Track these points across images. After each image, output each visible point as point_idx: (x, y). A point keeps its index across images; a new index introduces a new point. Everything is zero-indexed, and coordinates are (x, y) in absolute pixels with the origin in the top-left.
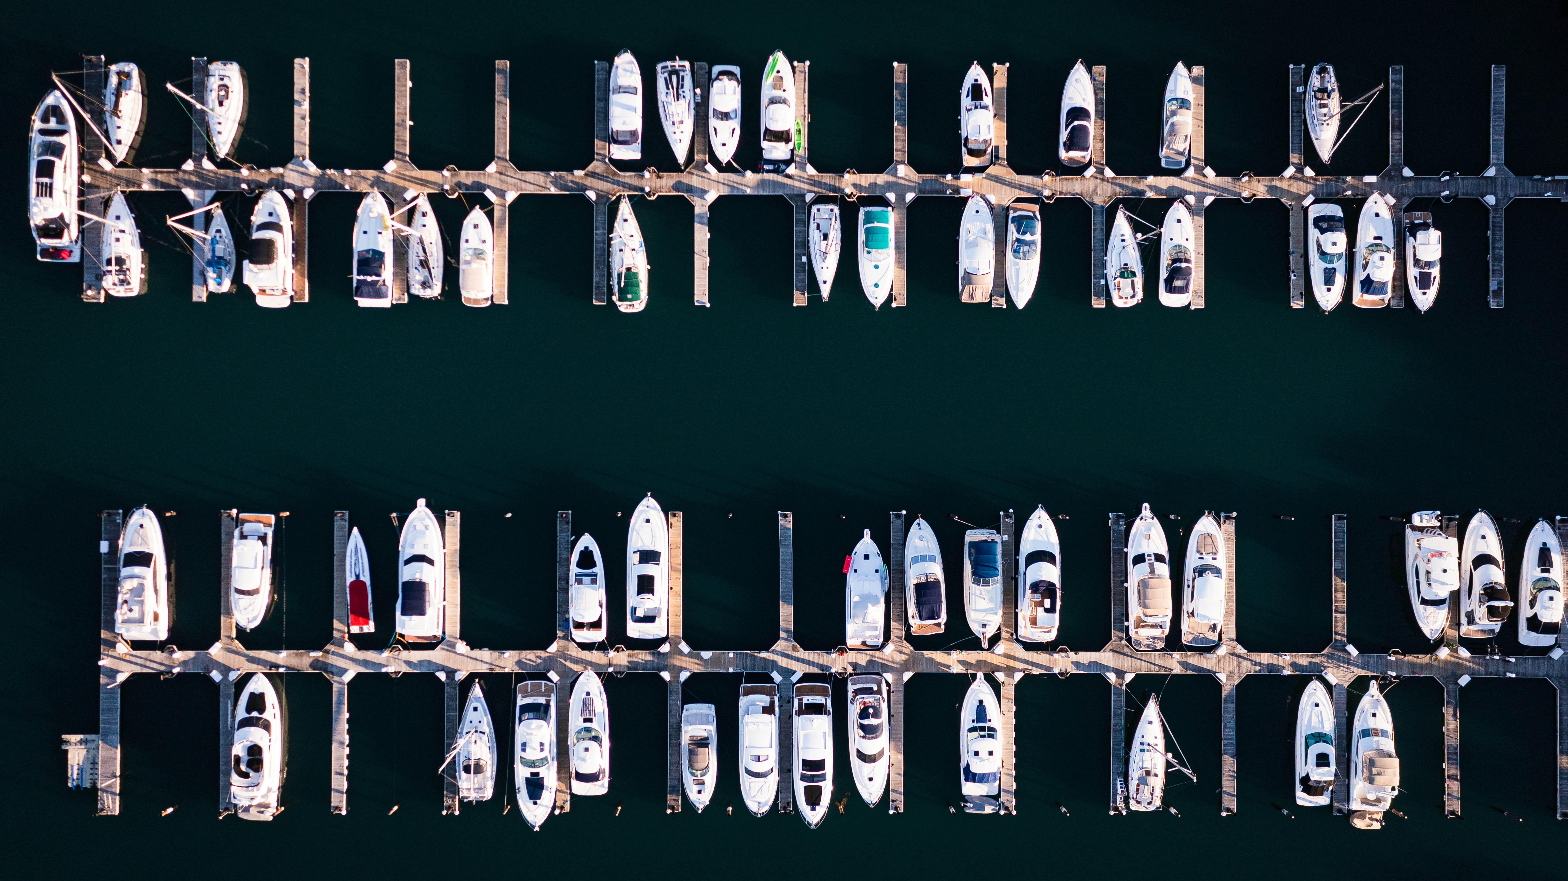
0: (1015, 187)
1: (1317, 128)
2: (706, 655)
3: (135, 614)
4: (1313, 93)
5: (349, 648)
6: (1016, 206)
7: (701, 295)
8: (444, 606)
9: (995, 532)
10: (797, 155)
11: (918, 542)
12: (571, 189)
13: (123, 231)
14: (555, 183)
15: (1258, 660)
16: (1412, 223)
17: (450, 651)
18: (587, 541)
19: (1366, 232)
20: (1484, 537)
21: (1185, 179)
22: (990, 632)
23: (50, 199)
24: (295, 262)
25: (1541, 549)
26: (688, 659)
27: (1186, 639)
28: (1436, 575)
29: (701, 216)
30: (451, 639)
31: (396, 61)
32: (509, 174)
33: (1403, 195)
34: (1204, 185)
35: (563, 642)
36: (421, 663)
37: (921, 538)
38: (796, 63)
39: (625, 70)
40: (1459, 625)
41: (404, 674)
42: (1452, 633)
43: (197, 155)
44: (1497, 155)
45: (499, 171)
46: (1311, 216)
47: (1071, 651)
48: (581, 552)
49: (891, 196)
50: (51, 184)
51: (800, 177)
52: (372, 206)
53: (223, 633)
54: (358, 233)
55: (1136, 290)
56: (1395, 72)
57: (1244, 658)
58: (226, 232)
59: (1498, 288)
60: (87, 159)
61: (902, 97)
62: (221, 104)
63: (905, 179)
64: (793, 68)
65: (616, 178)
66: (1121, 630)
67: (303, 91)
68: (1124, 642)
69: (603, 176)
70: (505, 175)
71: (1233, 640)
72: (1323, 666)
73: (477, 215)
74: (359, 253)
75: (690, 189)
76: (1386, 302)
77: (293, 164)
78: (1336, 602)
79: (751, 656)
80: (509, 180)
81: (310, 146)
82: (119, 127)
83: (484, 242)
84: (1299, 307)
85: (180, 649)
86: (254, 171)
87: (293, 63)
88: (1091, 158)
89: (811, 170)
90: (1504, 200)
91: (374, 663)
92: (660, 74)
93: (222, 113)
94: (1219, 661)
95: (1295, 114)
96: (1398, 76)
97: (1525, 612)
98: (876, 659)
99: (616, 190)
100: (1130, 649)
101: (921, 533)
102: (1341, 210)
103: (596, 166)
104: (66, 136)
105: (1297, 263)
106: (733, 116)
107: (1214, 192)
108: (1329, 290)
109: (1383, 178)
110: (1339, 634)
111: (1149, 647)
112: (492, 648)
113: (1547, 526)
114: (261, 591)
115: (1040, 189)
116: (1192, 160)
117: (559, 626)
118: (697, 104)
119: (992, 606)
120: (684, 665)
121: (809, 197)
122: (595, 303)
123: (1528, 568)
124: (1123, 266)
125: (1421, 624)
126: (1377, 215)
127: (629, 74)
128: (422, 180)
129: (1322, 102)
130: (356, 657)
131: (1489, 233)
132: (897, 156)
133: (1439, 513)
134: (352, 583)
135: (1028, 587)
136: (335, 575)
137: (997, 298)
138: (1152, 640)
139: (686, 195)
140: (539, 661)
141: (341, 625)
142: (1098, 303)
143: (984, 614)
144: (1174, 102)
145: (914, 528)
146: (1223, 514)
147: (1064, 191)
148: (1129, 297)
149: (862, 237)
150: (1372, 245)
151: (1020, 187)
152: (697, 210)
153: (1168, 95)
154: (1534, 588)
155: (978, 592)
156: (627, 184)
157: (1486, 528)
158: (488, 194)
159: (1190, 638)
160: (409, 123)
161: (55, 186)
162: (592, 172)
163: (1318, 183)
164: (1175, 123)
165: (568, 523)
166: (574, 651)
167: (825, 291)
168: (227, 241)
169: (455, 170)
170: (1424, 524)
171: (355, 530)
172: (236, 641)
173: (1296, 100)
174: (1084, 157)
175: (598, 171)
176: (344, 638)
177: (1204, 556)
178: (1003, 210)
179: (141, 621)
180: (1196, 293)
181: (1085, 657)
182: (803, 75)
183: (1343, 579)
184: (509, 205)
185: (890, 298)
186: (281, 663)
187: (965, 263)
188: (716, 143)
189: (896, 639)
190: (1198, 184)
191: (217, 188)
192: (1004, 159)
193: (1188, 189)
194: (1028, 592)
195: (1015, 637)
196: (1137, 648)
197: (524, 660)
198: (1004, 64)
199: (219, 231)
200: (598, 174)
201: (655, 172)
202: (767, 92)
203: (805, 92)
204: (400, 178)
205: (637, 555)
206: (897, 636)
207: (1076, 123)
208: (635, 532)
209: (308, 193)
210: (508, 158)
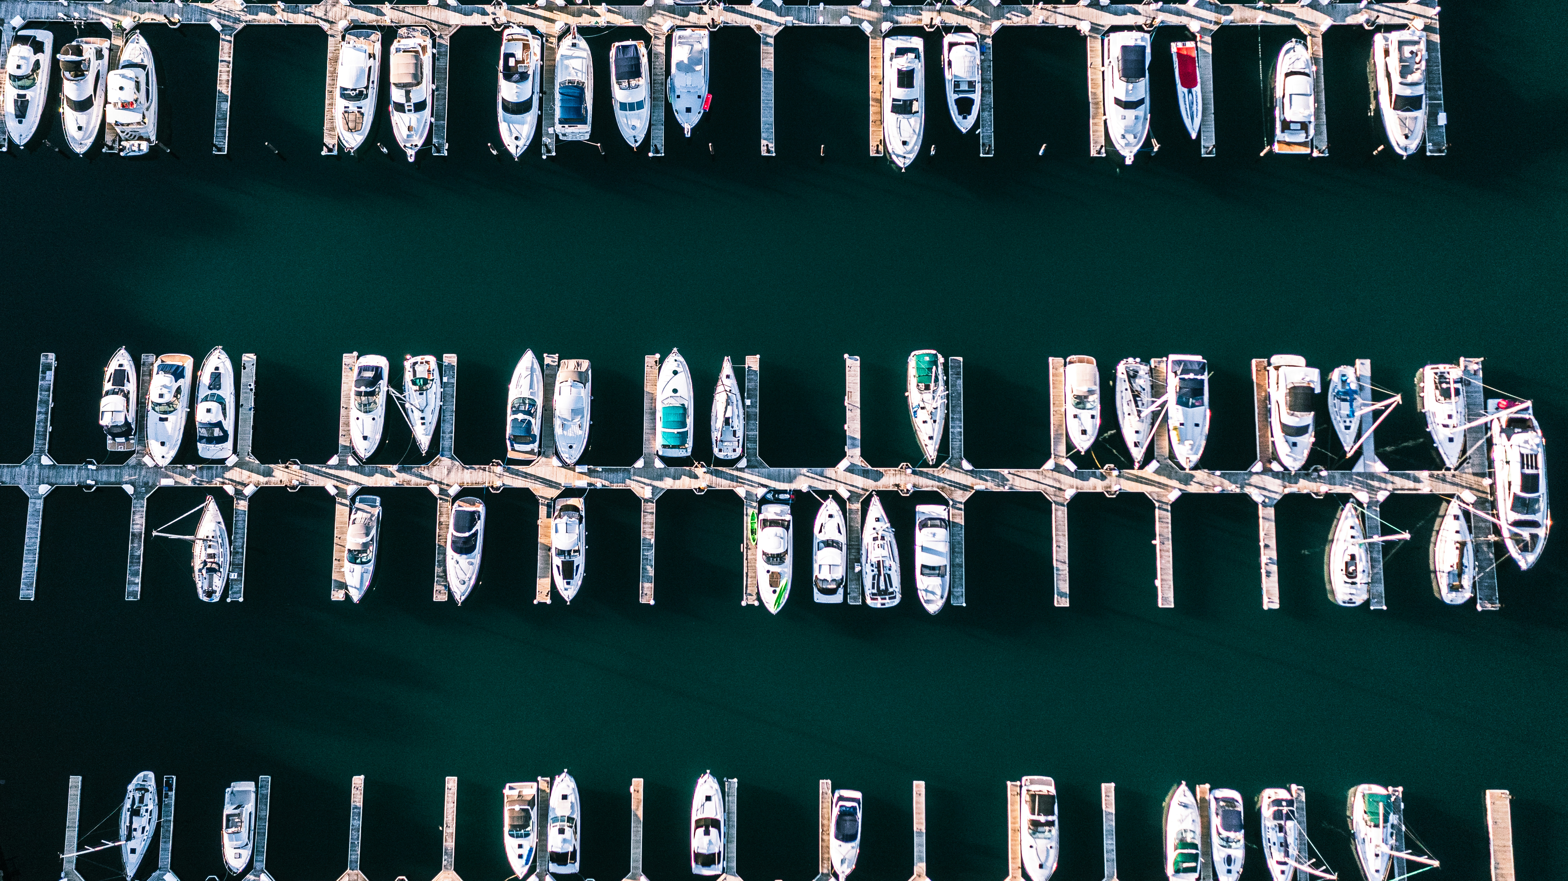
0: (531, 475)
1: (219, 534)
2: (845, 21)
3: (1407, 50)
4: (221, 570)
5: (1194, 26)
6: (531, 456)
7: (853, 366)
8: (1103, 65)
9: (561, 138)
10: (755, 508)
11: (637, 123)
12: (987, 473)
13: (1445, 426)
14: (1004, 479)
15: (308, 17)
16: (127, 440)
17: (1096, 24)
18: (964, 124)
19: (175, 424)
20: (80, 128)
21: (357, 483)
22: (568, 41)
23: (1522, 452)
24: (1268, 397)
25: (24, 118)
26: (864, 18)
27: (377, 36)
28: (130, 86)
29: (854, 446)
30: (1096, 35)
31: (1172, 606)
32: (1052, 489)
33: (134, 467)
34: (337, 478)
35: (986, 33)
36: (1124, 13)
37: (634, 127)
38: (756, 603)
39: (933, 593)
40: (110, 50)
41: (1140, 3)
42: (118, 41)
43: (1374, 508)
44: (35, 507)
45: (1062, 492)
46: (229, 444)
47: (489, 27)
48: (970, 114)
49: (658, 464)
50: (1523, 467)
51: (752, 486)
52: (1190, 452)
53: (1319, 40)
54: (1204, 426)
55: (411, 370)
56: (134, 594)
57: (321, 19)
58: (1339, 427)
59: (45, 373)
60: (1488, 503)
61: (646, 569)
62: (1353, 557)
63: (644, 484)
64: (759, 599)
65: (941, 484)
66: (440, 45)
67: (1268, 574)
68: (438, 34)
69: (955, 487)
70: (1056, 488)
71: (331, 36)
72: (244, 11)
73: (1083, 444)
74: (1203, 405)
75: (865, 474)
76: (159, 359)
77: (1275, 499)
78: (228, 72)
79: (802, 21)
80: (1051, 483)
81: (1258, 518)
82: (1457, 532)
83: (1075, 416)
84: (247, 355)
85: (1361, 26)
86: (1315, 491)
87: (1280, 604)
88: (452, 505)
89: (741, 492)
90: (32, 462)
91: (1170, 12)
92: (897, 590)
93: (1351, 547)
94: (346, 15)
95: (240, 550)
96: (131, 589)
97: (45, 59)
98: (680, 18)
99: (941, 472)
100: (432, 28)
101: (633, 133)
102: (199, 452)
103: (962, 497)
104: (1511, 520)
105: (247, 399)
106: (822, 545)
107: (328, 471)
108: (217, 368)
109: (154, 485)
110: (227, 41)
111: (414, 29)
112: (1055, 28)
113: (17, 140)
114: (1283, 76)
115: (505, 474)
116: (348, 504)
117: (990, 48)
118: (858, 561)
119: (566, 62)
120: (867, 12)
121: (743, 463)
122: (961, 359)
123: (39, 98)
124: (425, 392)
125: (148, 48)
126: (163, 444)
127: (930, 589)
128: (1141, 482)
129: (212, 560)
130: (1189, 18)
131: (50, 429)
132: (651, 507)
133: (122, 154)
134: (1195, 85)
135: (531, 78)
136: (1212, 95)
137: (552, 364)
138: (410, 35)
139: (870, 467)
140: (1008, 15)
141: (1204, 49)
142: (451, 359)
143: (574, 55)
144: (364, 560)
145: (641, 138)
146: (335, 153)
147: (481, 471)
148: (419, 363)
149: (690, 421)
150: (171, 412)
151: (526, 475)
152: (858, 451)
153: (370, 567)
154: (34, 79)
155: (580, 74)
156: (930, 479)
157: (76, 137)
158: (1072, 467)
159: (373, 37)
160: (1156, 542)
161: (1519, 465)
162: (966, 490)
163: (221, 480)
164: (364, 535)
165: (984, 145)
166: (975, 25)
167: (727, 368)
168: (1338, 418)
169: (1107, 492)
170: (136, 143)
171: (1194, 136)
172: (1306, 33)
173: (238, 565)
174: (459, 506)
175: (960, 492)
176: (1201, 36)
177: (356, 110)
178: (544, 453)
179: (1401, 44)
180: (351, 369)
181: (476, 20)
182: (748, 592)
183: (220, 92)
184: (1050, 457)
185: (661, 362)
186: (1260, 12)
187: (585, 393)
188: (839, 519)
189: (660, 37)
190: (343, 479)
191: (1352, 474)
192: (542, 504)
193: (354, 474)
194: (530, 72)
195: (544, 39)
196: (425, 29)
197: (1023, 16)
198: (539, 603)
199: (1347, 428)
200: (960, 489)
201: (901, 491)
202: (786, 570)
203: (747, 573)
204: (1164, 485)
205: (914, 109)
206: (659, 39)
207: (467, 534)
208: (917, 131)
209: (1258, 467)
210: (1053, 505)
